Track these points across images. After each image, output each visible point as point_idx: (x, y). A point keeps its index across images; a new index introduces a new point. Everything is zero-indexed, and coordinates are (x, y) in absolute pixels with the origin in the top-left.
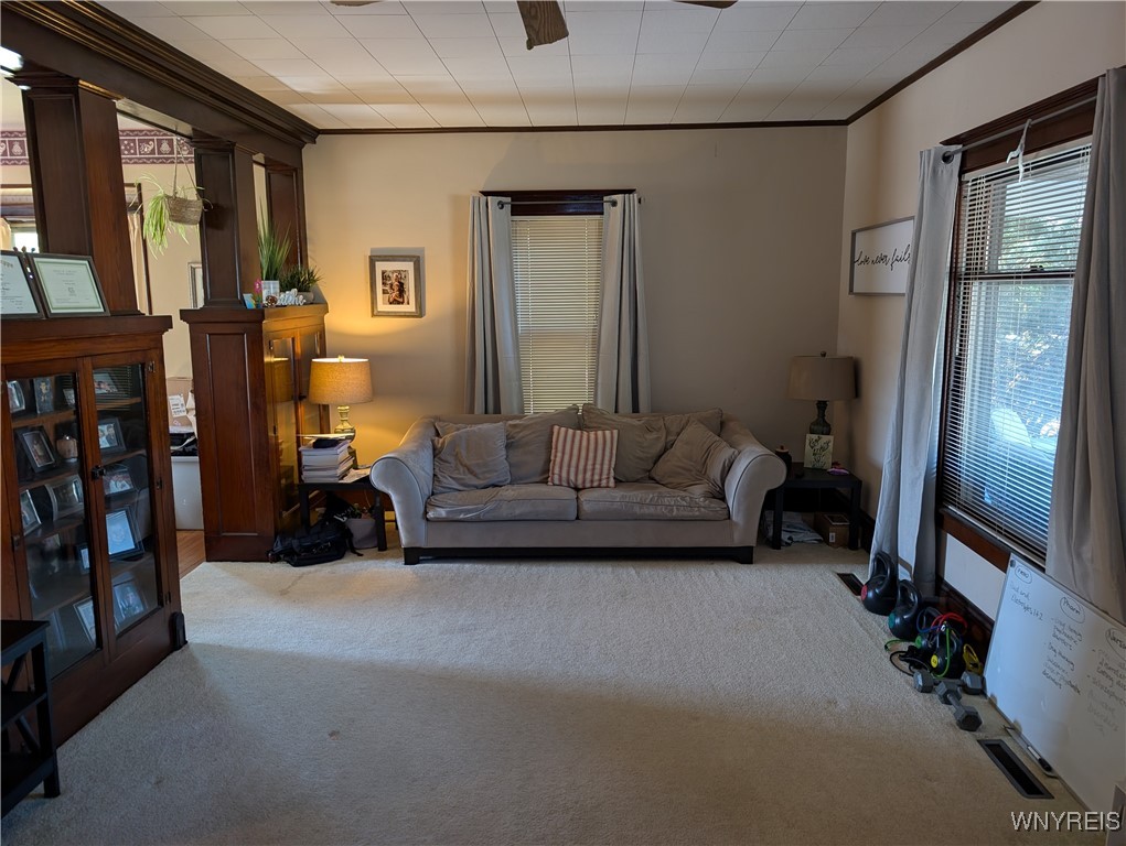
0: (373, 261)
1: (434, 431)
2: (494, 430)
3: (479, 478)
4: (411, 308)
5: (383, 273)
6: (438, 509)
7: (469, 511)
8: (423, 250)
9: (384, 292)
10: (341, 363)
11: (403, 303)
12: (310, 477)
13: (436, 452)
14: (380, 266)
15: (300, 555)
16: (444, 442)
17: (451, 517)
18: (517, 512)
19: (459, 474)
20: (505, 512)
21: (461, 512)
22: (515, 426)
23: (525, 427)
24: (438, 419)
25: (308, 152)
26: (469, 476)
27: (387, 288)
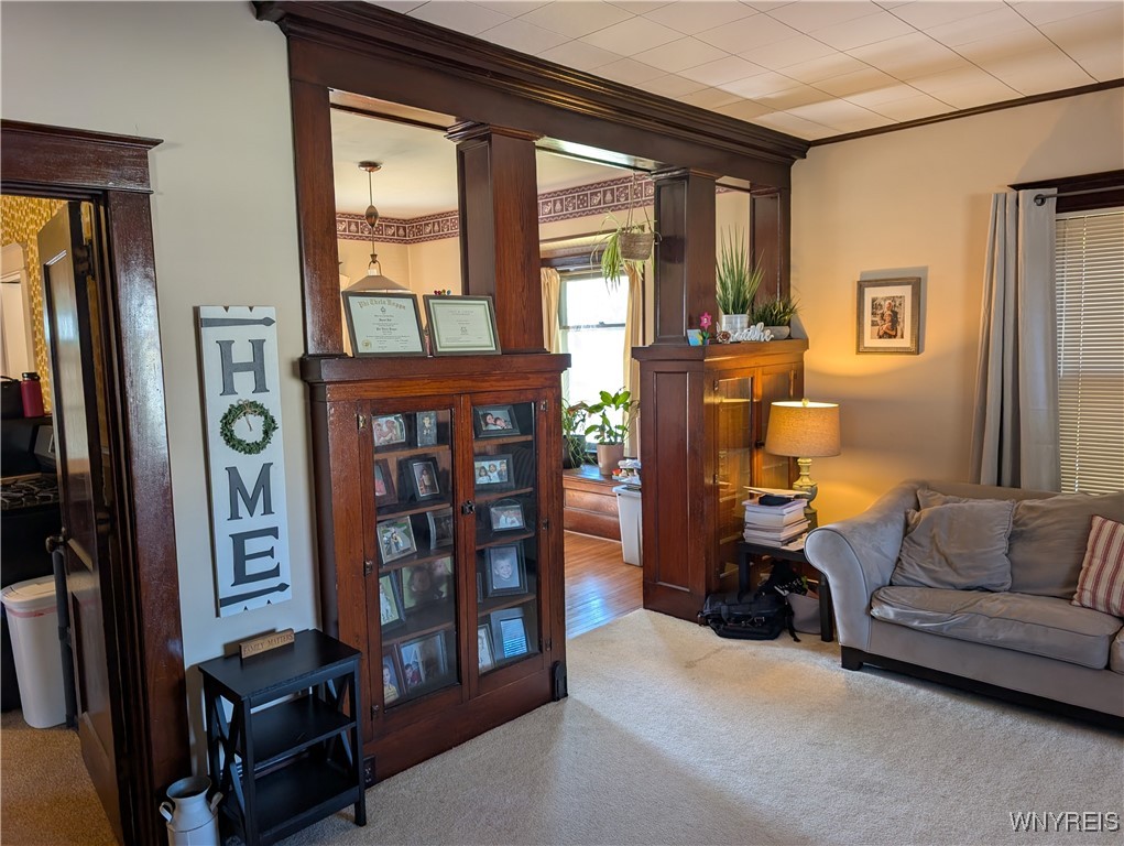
0: (861, 287)
1: (913, 500)
2: (995, 510)
3: (959, 574)
4: (905, 342)
5: (874, 300)
6: (886, 607)
7: (927, 619)
8: (925, 269)
9: (874, 324)
10: (805, 408)
11: (895, 336)
12: (751, 536)
13: (907, 528)
14: (870, 293)
15: (726, 624)
16: (919, 517)
17: (901, 621)
18: (1001, 636)
19: (933, 564)
20: (981, 631)
21: (916, 617)
22: (1031, 509)
23: (1046, 512)
24: (925, 485)
25: (798, 170)
26: (947, 569)
27: (877, 319)
